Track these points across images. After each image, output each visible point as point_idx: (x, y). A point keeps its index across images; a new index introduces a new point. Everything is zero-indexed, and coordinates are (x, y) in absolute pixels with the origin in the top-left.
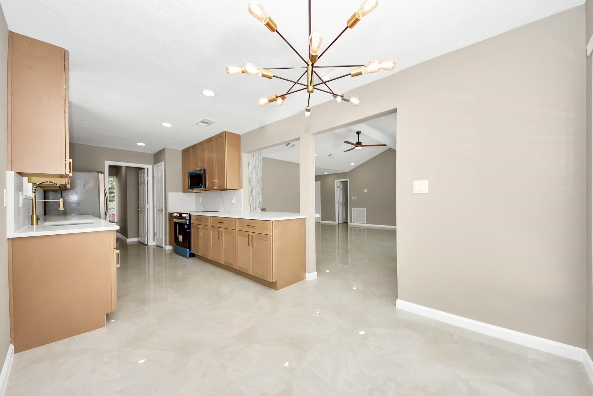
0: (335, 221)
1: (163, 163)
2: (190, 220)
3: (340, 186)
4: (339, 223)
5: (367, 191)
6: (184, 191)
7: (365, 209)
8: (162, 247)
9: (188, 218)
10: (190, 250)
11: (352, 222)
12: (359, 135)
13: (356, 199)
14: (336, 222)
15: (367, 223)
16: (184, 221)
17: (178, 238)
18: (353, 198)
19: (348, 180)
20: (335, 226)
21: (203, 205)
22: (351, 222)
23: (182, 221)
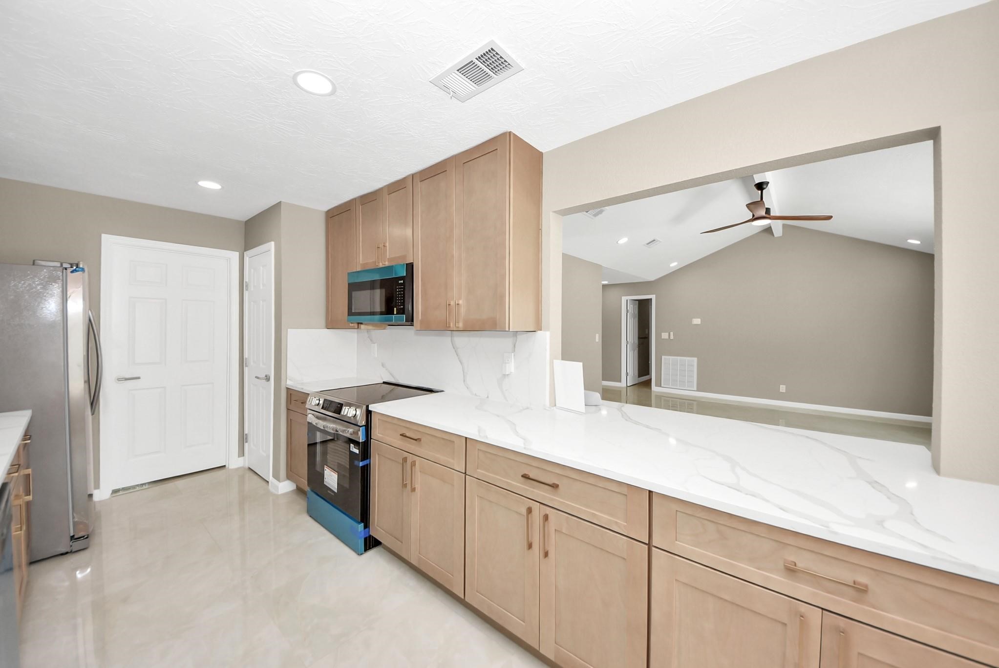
0: (620, 381)
1: (273, 243)
2: (368, 427)
3: (633, 309)
4: (628, 385)
5: (700, 323)
6: (331, 324)
7: (695, 359)
8: (268, 482)
9: (364, 423)
10: (366, 526)
11: (662, 386)
12: (764, 191)
13: (672, 337)
14: (623, 384)
15: (698, 390)
16: (351, 430)
17: (322, 476)
18: (665, 336)
19: (653, 297)
20: (620, 391)
21: (383, 365)
22: (659, 384)
23: (343, 431)
